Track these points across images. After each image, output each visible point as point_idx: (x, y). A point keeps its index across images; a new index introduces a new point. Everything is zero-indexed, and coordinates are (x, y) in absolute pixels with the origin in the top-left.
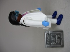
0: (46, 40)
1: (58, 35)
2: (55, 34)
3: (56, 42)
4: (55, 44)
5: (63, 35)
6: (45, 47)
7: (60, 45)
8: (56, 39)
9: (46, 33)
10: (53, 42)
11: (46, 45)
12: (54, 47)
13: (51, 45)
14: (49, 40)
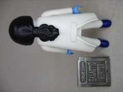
0: (79, 72)
1: (101, 65)
2: (95, 62)
3: (97, 78)
4: (96, 80)
5: (109, 64)
6: (78, 86)
7: (105, 82)
8: (96, 72)
9: (79, 61)
10: (92, 77)
11: (80, 83)
12: (93, 86)
13: (88, 82)
14: (85, 74)
